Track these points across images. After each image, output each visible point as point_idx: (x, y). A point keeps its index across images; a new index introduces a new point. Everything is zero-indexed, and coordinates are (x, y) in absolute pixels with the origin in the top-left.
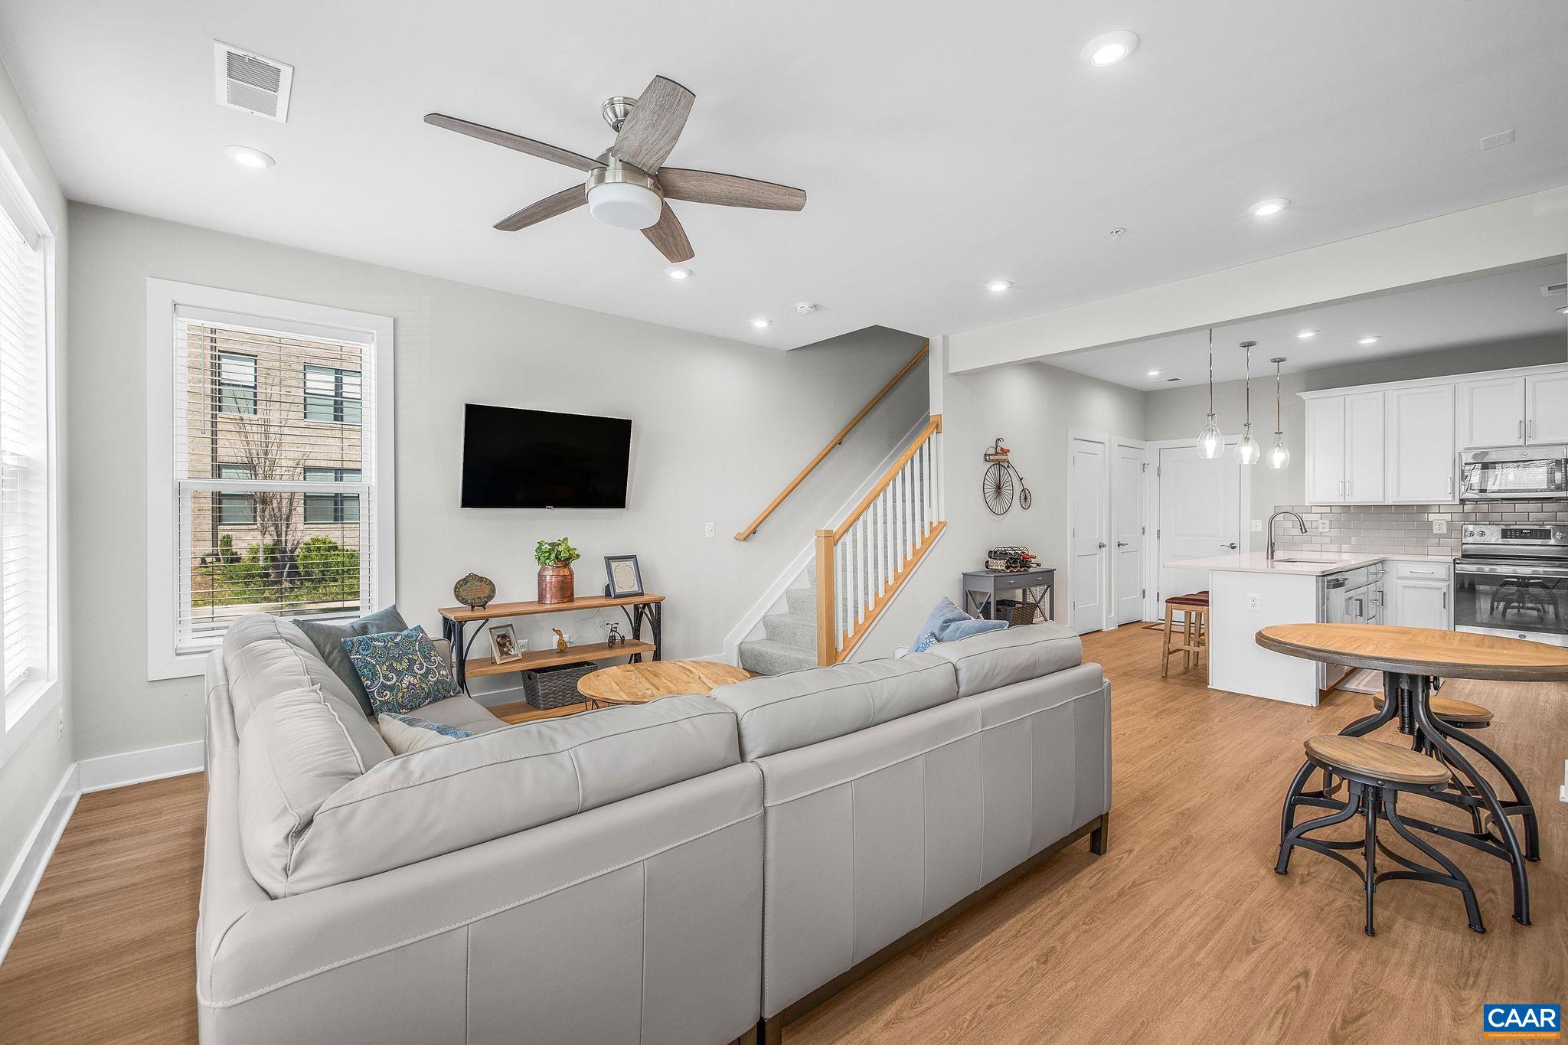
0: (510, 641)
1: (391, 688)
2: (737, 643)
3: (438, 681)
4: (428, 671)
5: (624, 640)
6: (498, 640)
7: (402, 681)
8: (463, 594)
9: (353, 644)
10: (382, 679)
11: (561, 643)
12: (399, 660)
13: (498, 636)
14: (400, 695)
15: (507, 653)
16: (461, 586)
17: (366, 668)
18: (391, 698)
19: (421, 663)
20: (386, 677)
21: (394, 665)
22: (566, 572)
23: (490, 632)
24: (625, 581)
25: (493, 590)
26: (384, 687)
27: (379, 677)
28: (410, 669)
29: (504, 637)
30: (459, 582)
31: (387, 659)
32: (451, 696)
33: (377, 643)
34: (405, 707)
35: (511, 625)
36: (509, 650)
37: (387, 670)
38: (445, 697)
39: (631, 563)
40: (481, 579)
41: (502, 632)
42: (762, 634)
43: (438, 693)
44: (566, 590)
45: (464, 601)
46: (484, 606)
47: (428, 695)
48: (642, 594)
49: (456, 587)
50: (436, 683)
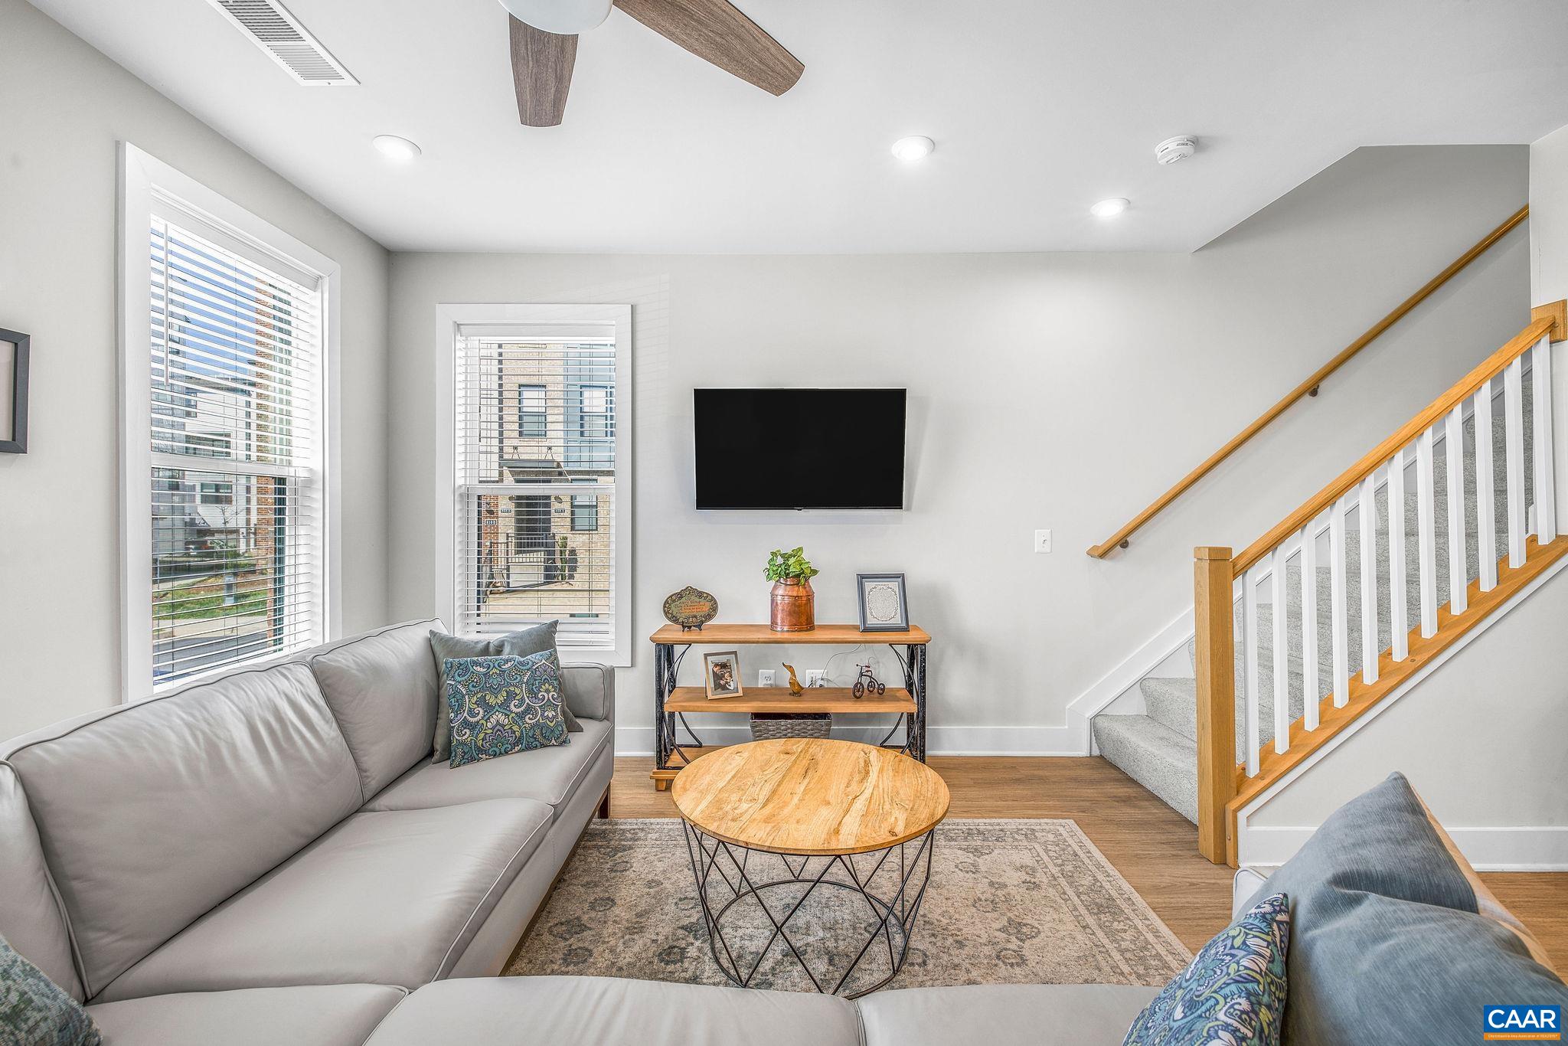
0: (730, 673)
1: (472, 727)
2: (1090, 714)
3: (537, 724)
4: (529, 709)
5: (883, 690)
6: (715, 669)
7: (489, 719)
8: (674, 610)
9: (451, 667)
10: (465, 714)
11: (793, 683)
12: (495, 692)
13: (716, 665)
14: (481, 736)
15: (724, 688)
16: (674, 601)
17: (454, 697)
18: (469, 739)
19: (523, 699)
20: (472, 713)
21: (487, 698)
22: (802, 592)
23: (706, 659)
24: (884, 608)
25: (714, 609)
26: (466, 724)
27: (464, 711)
28: (505, 705)
29: (724, 666)
30: (671, 596)
31: (482, 690)
32: (554, 745)
33: (478, 669)
34: (486, 752)
35: (735, 653)
36: (727, 683)
37: (475, 703)
38: (543, 746)
39: (895, 585)
40: (700, 594)
41: (723, 659)
42: (1136, 705)
43: (532, 740)
44: (802, 616)
45: (674, 619)
46: (699, 627)
47: (519, 741)
48: (906, 629)
49: (666, 602)
50: (532, 727)
